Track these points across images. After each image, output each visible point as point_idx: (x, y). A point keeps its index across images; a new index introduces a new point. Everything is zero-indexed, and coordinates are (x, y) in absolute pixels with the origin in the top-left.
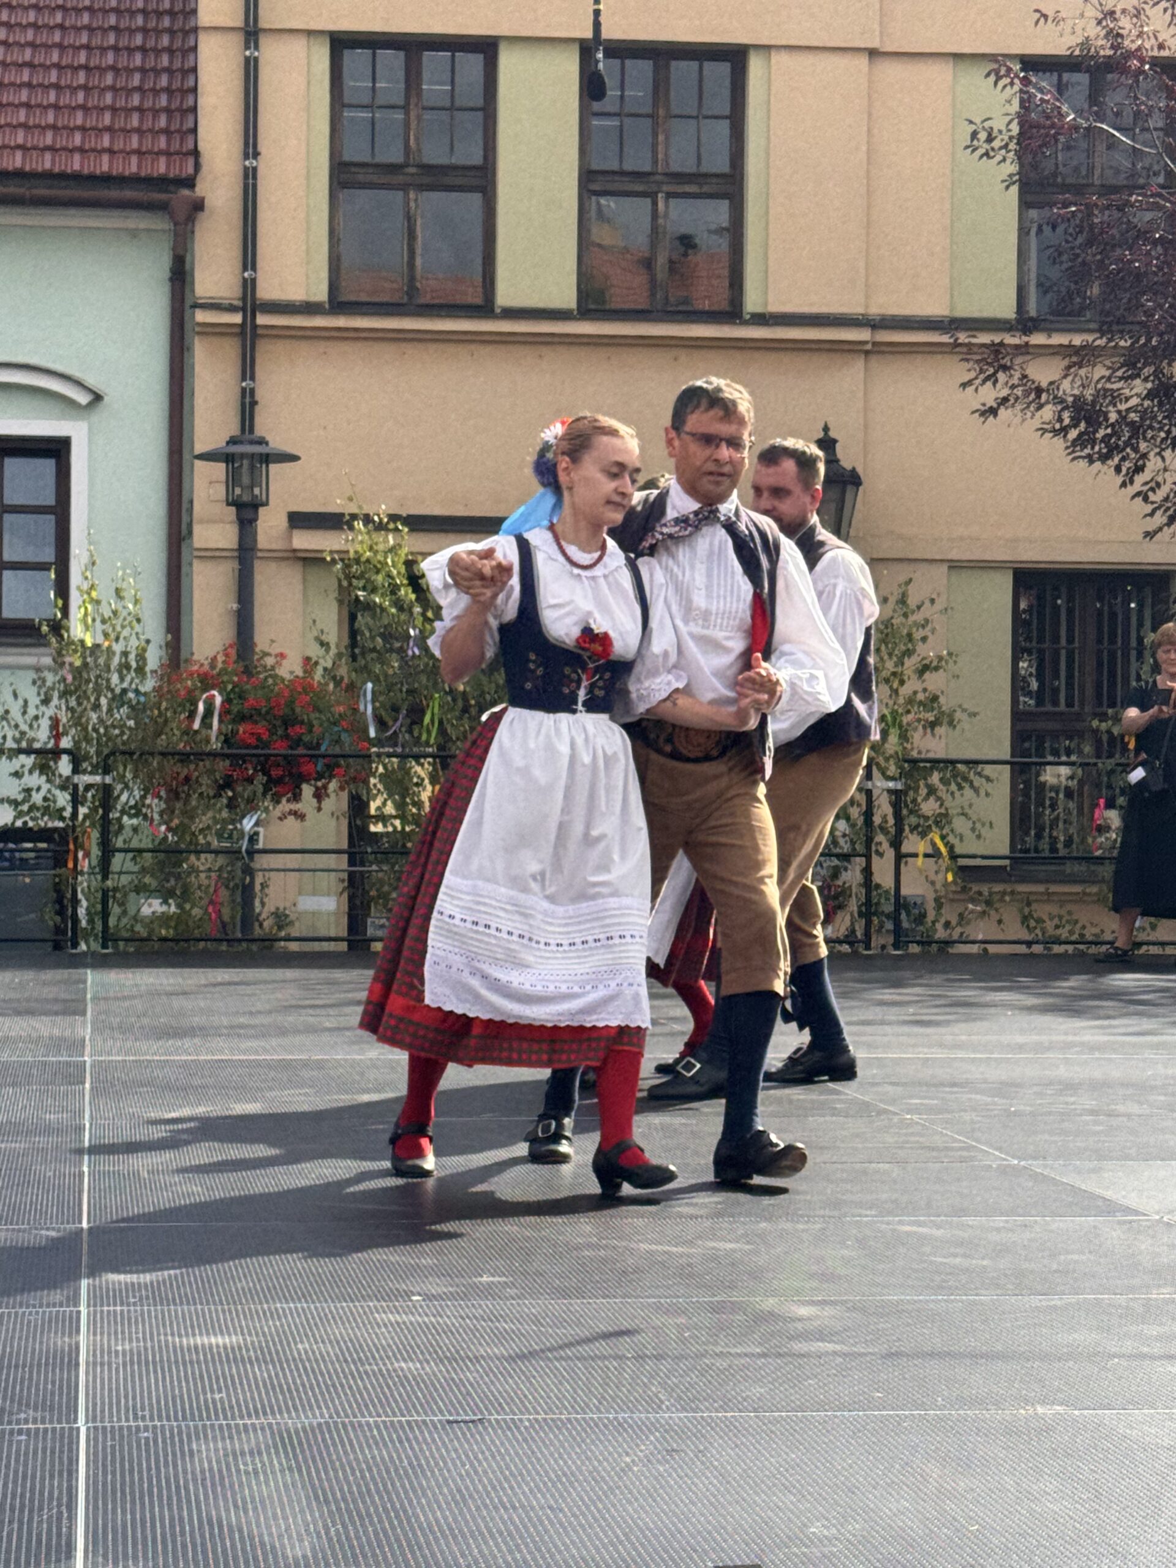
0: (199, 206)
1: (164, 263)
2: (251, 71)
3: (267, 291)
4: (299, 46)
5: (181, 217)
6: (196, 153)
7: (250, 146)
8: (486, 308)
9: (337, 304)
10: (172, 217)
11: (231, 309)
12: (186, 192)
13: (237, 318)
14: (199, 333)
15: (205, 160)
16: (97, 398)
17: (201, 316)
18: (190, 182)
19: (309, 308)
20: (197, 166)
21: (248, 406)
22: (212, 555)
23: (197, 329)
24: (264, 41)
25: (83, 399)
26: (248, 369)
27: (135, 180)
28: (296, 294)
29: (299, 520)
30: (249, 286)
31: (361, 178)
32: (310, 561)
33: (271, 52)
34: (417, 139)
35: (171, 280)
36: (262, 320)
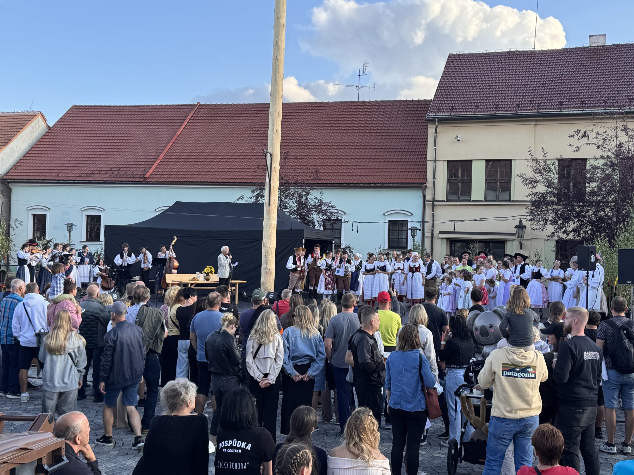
0: (426, 187)
1: (422, 195)
2: (435, 167)
3: (436, 199)
4: (442, 162)
5: (424, 188)
6: (426, 179)
7: (434, 177)
8: (470, 200)
11: (431, 201)
12: (425, 185)
13: (431, 203)
14: (427, 205)
15: (428, 180)
16: (412, 214)
17: (426, 203)
18: (425, 183)
19: (443, 201)
20: (426, 181)
21: (433, 215)
22: (428, 237)
24: (437, 162)
25: (410, 214)
26: (433, 210)
27: (417, 183)
28: (441, 199)
29: (441, 232)
30: (434, 198)
32: (442, 238)
33: (438, 163)
35: (423, 197)
36: (435, 203)
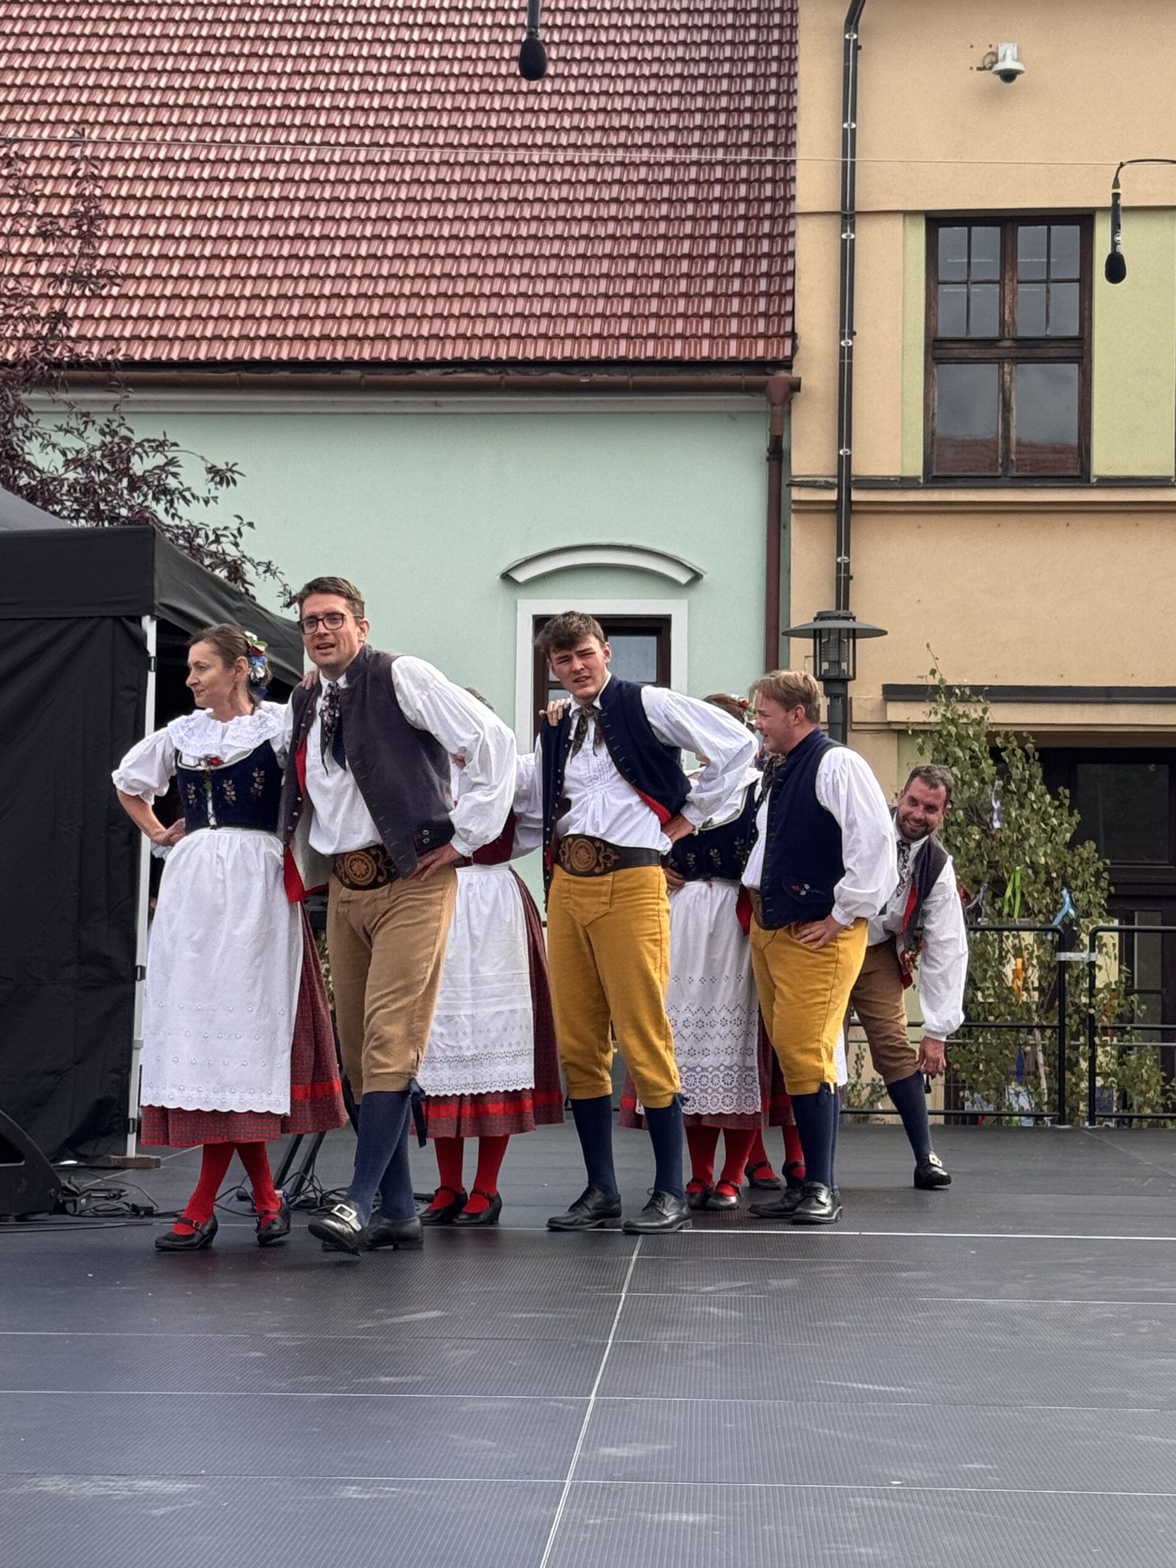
0: (796, 386)
1: (760, 444)
2: (847, 254)
3: (862, 467)
4: (895, 226)
5: (778, 395)
6: (793, 335)
7: (846, 326)
8: (1082, 478)
9: (933, 479)
10: (769, 399)
11: (827, 486)
12: (783, 374)
13: (833, 496)
14: (795, 511)
15: (802, 342)
16: (697, 577)
17: (797, 494)
18: (786, 364)
19: (904, 483)
20: (794, 349)
21: (843, 581)
23: (793, 507)
24: (859, 222)
25: (683, 578)
26: (843, 545)
27: (733, 364)
28: (892, 469)
29: (894, 693)
30: (844, 463)
31: (956, 353)
32: (904, 733)
33: (867, 234)
34: (1012, 312)
35: (768, 459)
36: (856, 496)
